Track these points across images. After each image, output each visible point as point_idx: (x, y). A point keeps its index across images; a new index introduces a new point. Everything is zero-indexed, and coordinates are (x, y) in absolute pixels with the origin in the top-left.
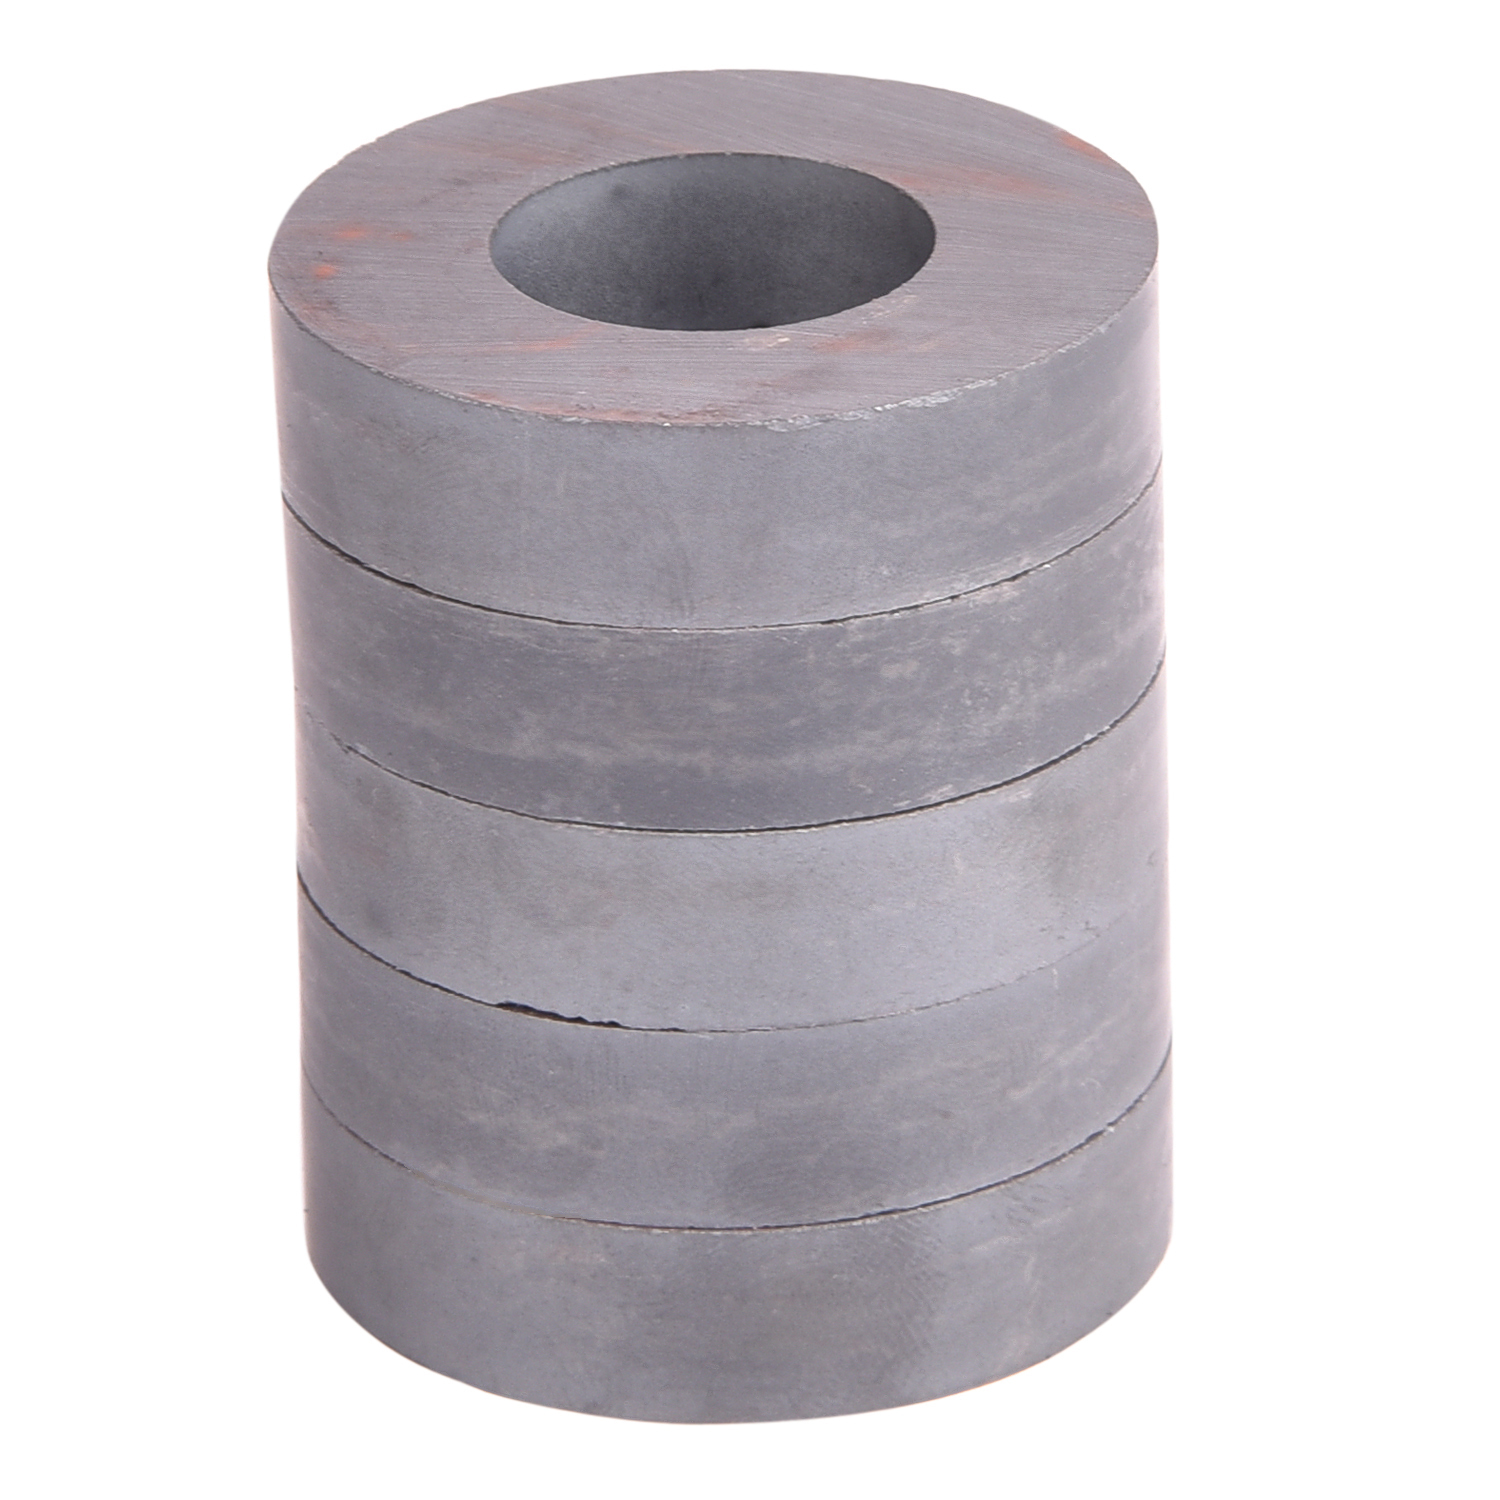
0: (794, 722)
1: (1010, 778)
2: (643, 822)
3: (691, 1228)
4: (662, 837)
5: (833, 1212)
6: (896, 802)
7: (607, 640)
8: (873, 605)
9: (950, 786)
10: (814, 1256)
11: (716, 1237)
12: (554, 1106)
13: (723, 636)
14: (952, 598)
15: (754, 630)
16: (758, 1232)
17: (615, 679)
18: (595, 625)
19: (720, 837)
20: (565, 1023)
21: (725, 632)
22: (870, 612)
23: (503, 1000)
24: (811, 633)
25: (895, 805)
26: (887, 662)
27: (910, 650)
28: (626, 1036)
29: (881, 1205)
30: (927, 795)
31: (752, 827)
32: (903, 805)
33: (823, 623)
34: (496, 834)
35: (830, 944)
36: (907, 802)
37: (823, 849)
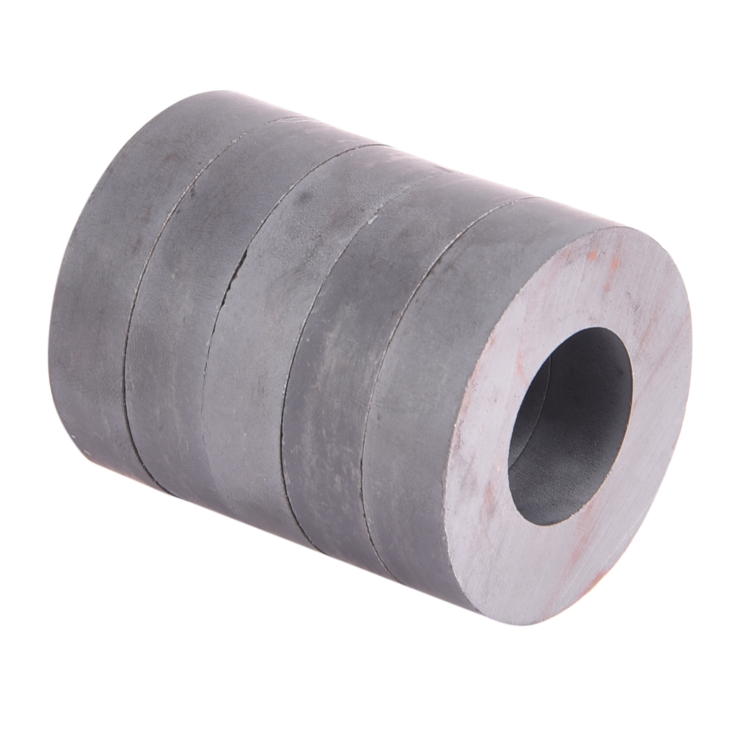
0: (324, 432)
1: (292, 506)
2: (300, 350)
3: (134, 306)
4: (291, 356)
5: (128, 369)
6: (286, 460)
7: (376, 363)
8: (366, 483)
9: (290, 483)
10: (112, 355)
11: (128, 317)
12: (198, 262)
13: (364, 416)
14: (365, 515)
15: (364, 430)
16: (126, 334)
17: (359, 361)
18: (383, 360)
19: (285, 383)
20: (230, 281)
21: (366, 418)
22: (363, 481)
23: (248, 254)
24: (358, 454)
25: (285, 460)
26: (342, 480)
27: (345, 491)
28: (217, 307)
29: (128, 390)
30: (287, 473)
31: (286, 397)
32: (284, 462)
33: (362, 460)
34: (315, 277)
35: (234, 411)
36: (285, 465)
37: (272, 424)
